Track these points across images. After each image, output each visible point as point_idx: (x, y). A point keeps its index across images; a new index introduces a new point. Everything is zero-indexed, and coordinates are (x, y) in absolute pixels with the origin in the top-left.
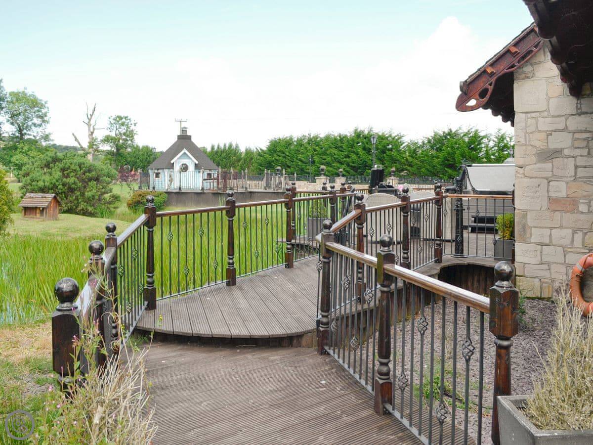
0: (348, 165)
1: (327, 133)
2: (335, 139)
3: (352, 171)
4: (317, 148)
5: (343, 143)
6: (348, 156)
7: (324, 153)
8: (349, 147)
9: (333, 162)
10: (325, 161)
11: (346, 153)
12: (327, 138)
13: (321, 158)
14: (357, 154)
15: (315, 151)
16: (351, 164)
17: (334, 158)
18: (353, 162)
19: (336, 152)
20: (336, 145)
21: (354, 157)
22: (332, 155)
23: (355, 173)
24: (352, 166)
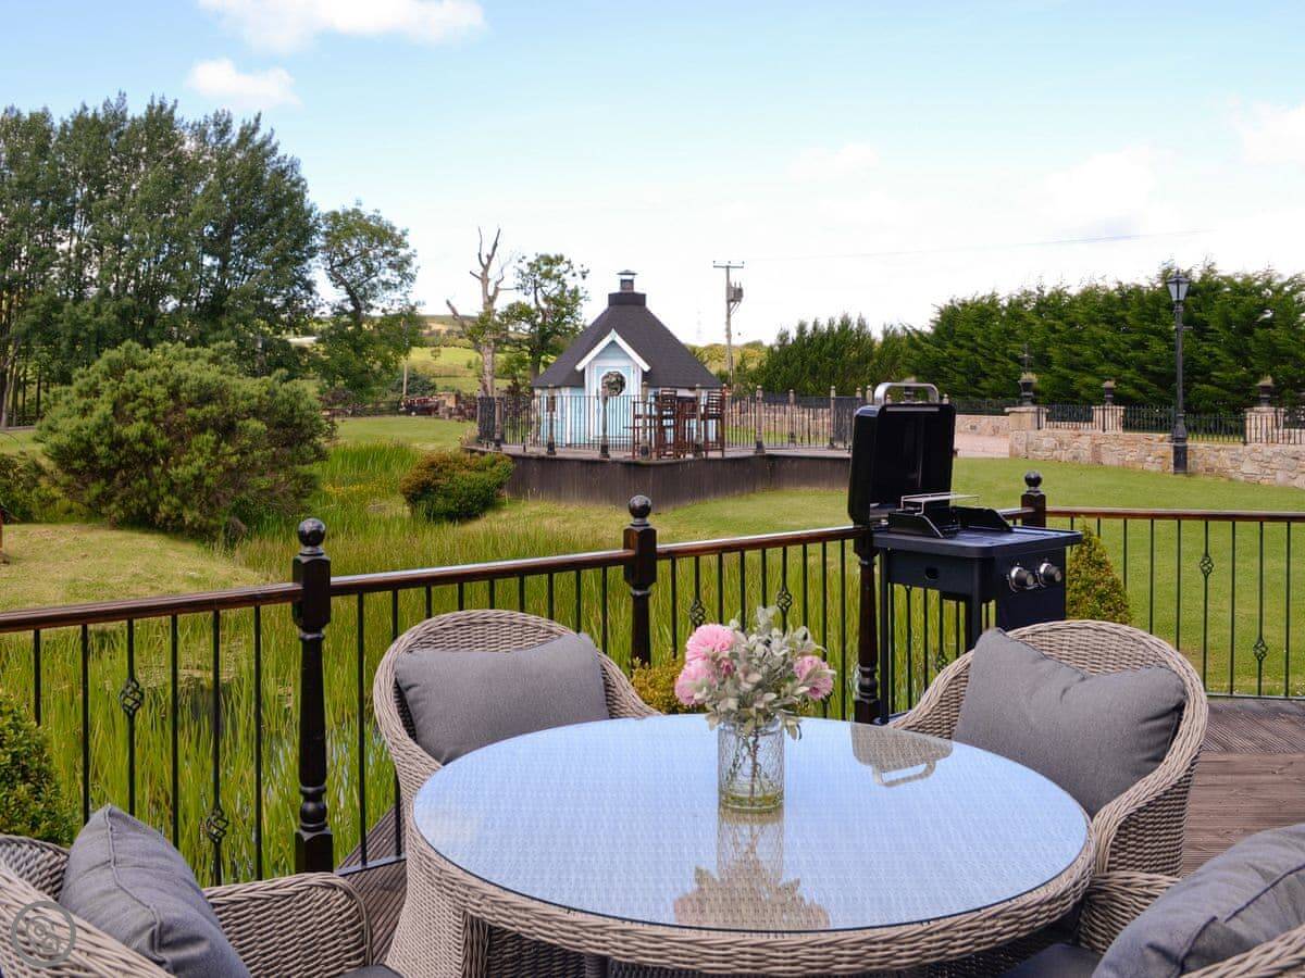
0: (1142, 369)
1: (1086, 284)
2: (1108, 298)
3: (1154, 387)
4: (1059, 325)
5: (1128, 310)
6: (1141, 345)
7: (1077, 339)
8: (1145, 320)
9: (1101, 362)
10: (1081, 359)
11: (1136, 337)
12: (1088, 296)
13: (1070, 350)
14: (1166, 338)
15: (1053, 329)
16: (1150, 367)
17: (1103, 349)
18: (1157, 362)
19: (1108, 335)
20: (1109, 315)
21: (1157, 346)
22: (1096, 342)
23: (1162, 393)
24: (1153, 373)
